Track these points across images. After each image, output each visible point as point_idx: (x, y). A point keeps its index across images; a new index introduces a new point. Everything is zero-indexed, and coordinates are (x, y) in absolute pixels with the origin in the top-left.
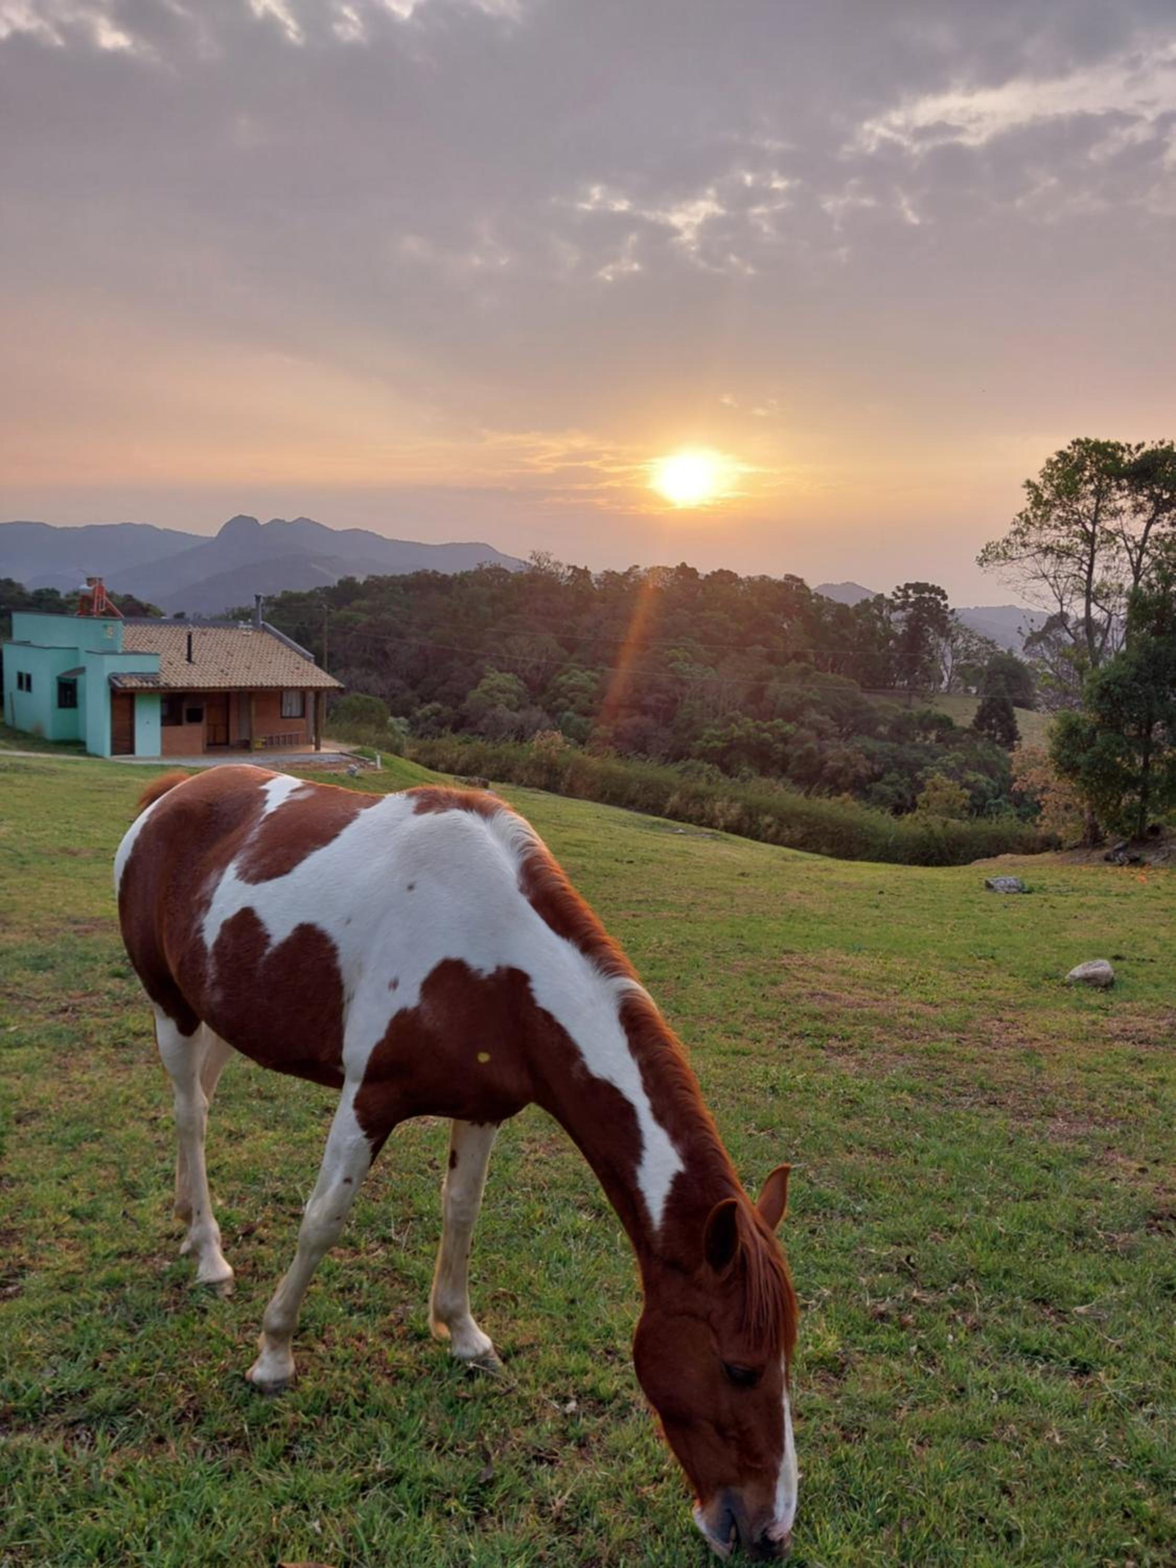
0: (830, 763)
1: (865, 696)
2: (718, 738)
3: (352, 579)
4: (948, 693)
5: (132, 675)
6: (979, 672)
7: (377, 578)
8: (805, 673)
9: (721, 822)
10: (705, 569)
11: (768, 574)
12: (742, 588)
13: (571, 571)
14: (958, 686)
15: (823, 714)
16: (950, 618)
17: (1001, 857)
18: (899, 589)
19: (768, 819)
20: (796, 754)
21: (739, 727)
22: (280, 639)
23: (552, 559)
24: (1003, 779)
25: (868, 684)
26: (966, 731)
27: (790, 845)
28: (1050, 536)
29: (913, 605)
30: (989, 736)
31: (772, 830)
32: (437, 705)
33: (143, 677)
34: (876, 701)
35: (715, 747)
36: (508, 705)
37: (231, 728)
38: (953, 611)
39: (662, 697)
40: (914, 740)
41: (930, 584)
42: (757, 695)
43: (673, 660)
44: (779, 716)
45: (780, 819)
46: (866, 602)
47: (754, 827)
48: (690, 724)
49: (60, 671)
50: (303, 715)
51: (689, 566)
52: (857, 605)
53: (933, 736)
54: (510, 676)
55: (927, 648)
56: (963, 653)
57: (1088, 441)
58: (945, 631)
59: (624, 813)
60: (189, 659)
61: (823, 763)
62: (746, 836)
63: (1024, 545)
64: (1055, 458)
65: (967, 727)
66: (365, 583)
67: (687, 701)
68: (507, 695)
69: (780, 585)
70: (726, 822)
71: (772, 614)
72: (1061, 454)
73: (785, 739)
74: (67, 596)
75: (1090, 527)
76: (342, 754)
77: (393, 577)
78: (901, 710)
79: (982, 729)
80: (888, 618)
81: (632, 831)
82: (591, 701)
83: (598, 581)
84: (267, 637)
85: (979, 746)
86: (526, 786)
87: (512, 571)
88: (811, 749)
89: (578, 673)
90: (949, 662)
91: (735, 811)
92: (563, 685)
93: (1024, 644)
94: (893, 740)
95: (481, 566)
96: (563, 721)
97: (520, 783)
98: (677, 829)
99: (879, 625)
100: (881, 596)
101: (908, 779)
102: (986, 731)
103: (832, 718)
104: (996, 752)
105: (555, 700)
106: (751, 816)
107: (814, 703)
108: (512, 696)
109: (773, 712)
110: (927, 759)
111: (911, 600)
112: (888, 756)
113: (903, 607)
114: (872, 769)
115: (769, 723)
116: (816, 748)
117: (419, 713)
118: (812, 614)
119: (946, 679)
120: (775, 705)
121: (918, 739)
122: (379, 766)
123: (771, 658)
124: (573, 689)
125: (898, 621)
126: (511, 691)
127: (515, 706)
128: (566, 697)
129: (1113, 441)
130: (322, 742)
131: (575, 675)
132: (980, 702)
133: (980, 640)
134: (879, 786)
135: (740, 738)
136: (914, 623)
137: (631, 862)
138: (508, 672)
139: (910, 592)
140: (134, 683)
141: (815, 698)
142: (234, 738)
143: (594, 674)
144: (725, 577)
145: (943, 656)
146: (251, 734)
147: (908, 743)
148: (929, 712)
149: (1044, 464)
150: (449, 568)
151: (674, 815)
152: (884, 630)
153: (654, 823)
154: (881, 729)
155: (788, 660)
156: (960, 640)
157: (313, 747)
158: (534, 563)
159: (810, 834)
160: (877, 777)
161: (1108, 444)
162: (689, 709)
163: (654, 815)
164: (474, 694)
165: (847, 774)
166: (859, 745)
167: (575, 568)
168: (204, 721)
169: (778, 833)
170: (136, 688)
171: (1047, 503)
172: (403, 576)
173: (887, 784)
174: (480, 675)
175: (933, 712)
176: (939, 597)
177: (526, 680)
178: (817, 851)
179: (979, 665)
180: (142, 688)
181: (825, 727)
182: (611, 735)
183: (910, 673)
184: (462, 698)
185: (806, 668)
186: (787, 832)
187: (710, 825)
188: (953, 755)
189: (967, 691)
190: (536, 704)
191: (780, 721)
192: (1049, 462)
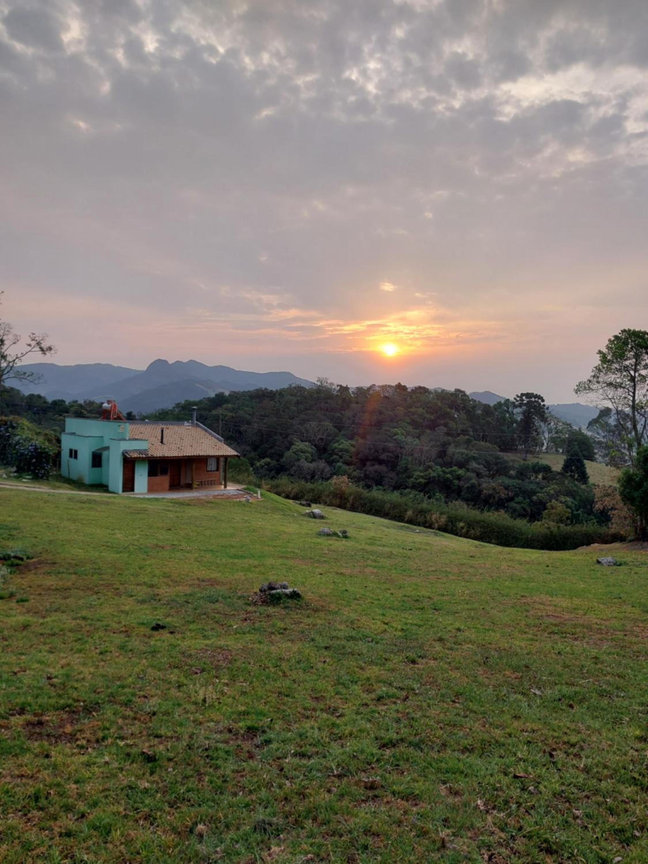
0: (485, 491)
1: (502, 454)
2: (422, 477)
3: (222, 393)
4: (547, 453)
5: (135, 451)
6: (564, 441)
7: (235, 393)
8: (468, 442)
9: (436, 525)
10: (410, 385)
11: (445, 389)
12: (431, 396)
13: (339, 388)
14: (552, 448)
15: (479, 464)
16: (546, 411)
17: (592, 545)
18: (518, 396)
19: (462, 524)
20: (466, 486)
21: (434, 471)
22: (206, 431)
23: (329, 381)
24: (581, 500)
25: (502, 447)
26: (558, 473)
27: (475, 538)
28: (612, 377)
29: (525, 405)
30: (571, 476)
31: (464, 530)
32: (268, 460)
33: (140, 452)
34: (508, 457)
35: (421, 482)
36: (306, 459)
37: (182, 477)
38: (548, 408)
39: (390, 454)
40: (530, 478)
41: (535, 393)
42: (442, 454)
43: (395, 435)
44: (455, 465)
45: (468, 524)
46: (499, 403)
47: (455, 528)
48: (406, 469)
49: (94, 449)
50: (218, 469)
51: (403, 384)
52: (495, 405)
53: (540, 476)
54: (307, 443)
55: (534, 428)
56: (554, 431)
57: (629, 330)
58: (544, 419)
59: (386, 521)
60: (162, 442)
61: (480, 492)
62: (450, 533)
63: (598, 382)
64: (613, 339)
65: (559, 471)
66: (229, 395)
67: (404, 457)
68: (306, 454)
69: (452, 394)
70: (439, 525)
71: (449, 410)
72: (616, 337)
73: (459, 478)
74: (69, 403)
75: (632, 373)
76: (238, 490)
77: (244, 392)
78: (522, 462)
79: (567, 472)
80: (512, 412)
81: (392, 531)
82: (351, 457)
83: (353, 393)
84: (199, 429)
85: (566, 482)
86: (328, 505)
87: (307, 388)
88: (474, 483)
89: (344, 442)
90: (546, 435)
91: (443, 519)
92: (336, 448)
93: (587, 425)
94: (519, 479)
95: (291, 385)
96: (336, 468)
97: (325, 503)
98: (415, 530)
99: (507, 415)
100: (508, 400)
101: (528, 500)
102: (569, 473)
103: (484, 466)
104: (575, 485)
105: (331, 456)
106: (452, 522)
107: (474, 459)
108: (308, 455)
109: (451, 463)
110: (538, 490)
111: (525, 402)
112: (516, 488)
113: (520, 406)
114: (508, 494)
115: (450, 469)
116: (476, 483)
117: (258, 464)
118: (470, 409)
119: (545, 444)
120: (452, 459)
121: (532, 478)
122: (259, 497)
123: (448, 434)
124: (341, 450)
125: (518, 414)
126: (308, 452)
127: (309, 460)
128: (337, 455)
129: (642, 330)
130: (228, 484)
131: (343, 443)
132: (565, 457)
133: (563, 424)
134: (513, 504)
135: (434, 477)
136: (527, 415)
137: (411, 549)
138: (306, 441)
139: (524, 398)
140: (135, 455)
141: (475, 455)
142: (183, 482)
143: (353, 442)
144: (421, 390)
145: (543, 432)
146: (192, 480)
147: (527, 480)
148: (538, 463)
149: (607, 342)
150: (273, 387)
151: (410, 522)
152: (510, 418)
153: (402, 526)
154: (512, 472)
155: (459, 435)
156: (552, 424)
157: (223, 487)
158: (319, 384)
159: (485, 533)
160: (511, 499)
161: (640, 332)
162: (405, 461)
163: (399, 521)
164: (288, 454)
165: (494, 497)
166: (500, 481)
167: (341, 386)
168: (169, 474)
169: (468, 532)
170: (137, 458)
171: (609, 361)
172: (249, 391)
173: (517, 503)
174: (291, 444)
175: (540, 463)
176: (540, 401)
177: (315, 446)
178: (489, 542)
179: (563, 437)
180: (140, 458)
181: (481, 471)
182: (362, 475)
183: (525, 442)
184: (281, 456)
185: (468, 439)
186: (473, 532)
187: (430, 527)
188: (552, 487)
189: (557, 451)
190: (321, 459)
191: (455, 468)
192: (610, 340)
